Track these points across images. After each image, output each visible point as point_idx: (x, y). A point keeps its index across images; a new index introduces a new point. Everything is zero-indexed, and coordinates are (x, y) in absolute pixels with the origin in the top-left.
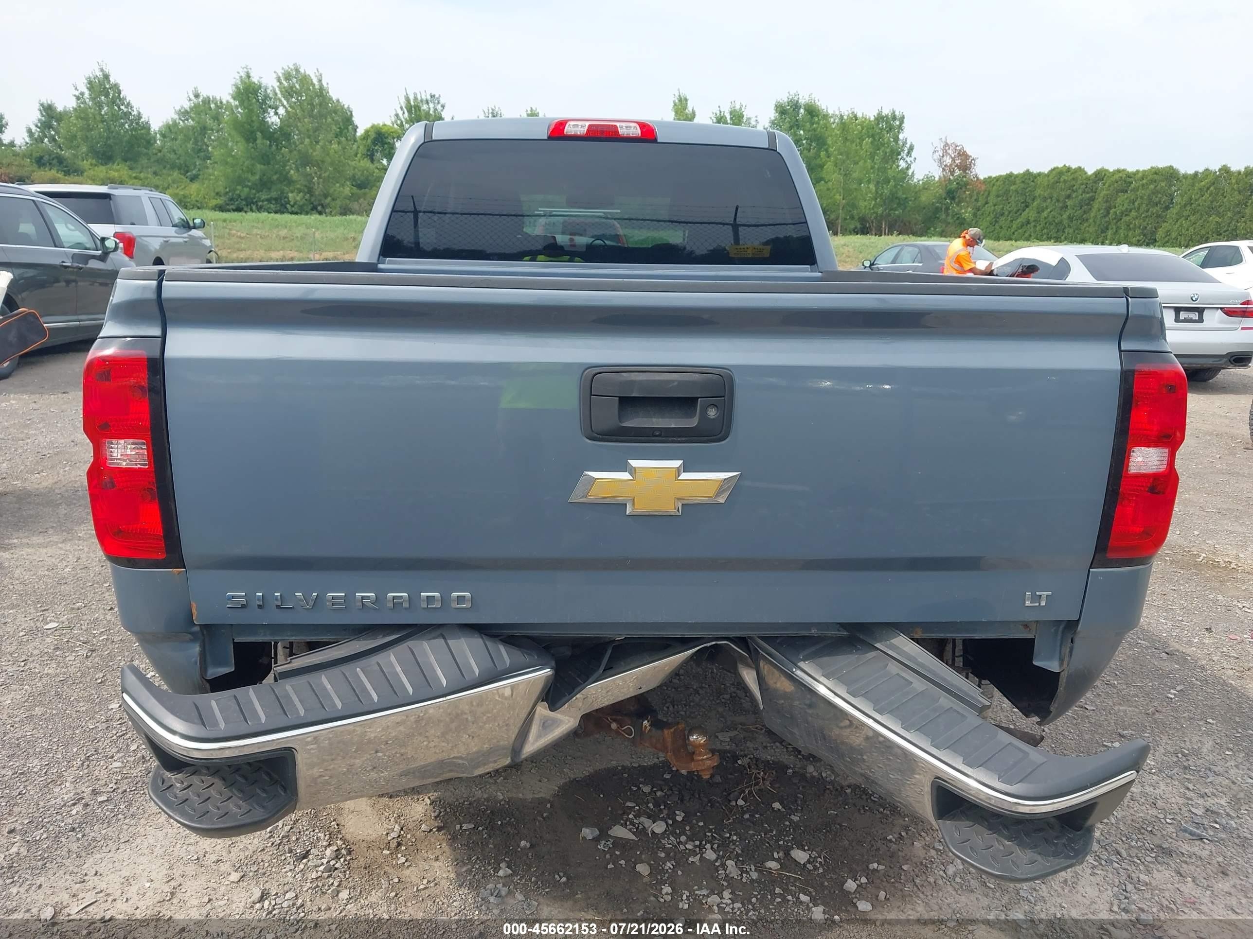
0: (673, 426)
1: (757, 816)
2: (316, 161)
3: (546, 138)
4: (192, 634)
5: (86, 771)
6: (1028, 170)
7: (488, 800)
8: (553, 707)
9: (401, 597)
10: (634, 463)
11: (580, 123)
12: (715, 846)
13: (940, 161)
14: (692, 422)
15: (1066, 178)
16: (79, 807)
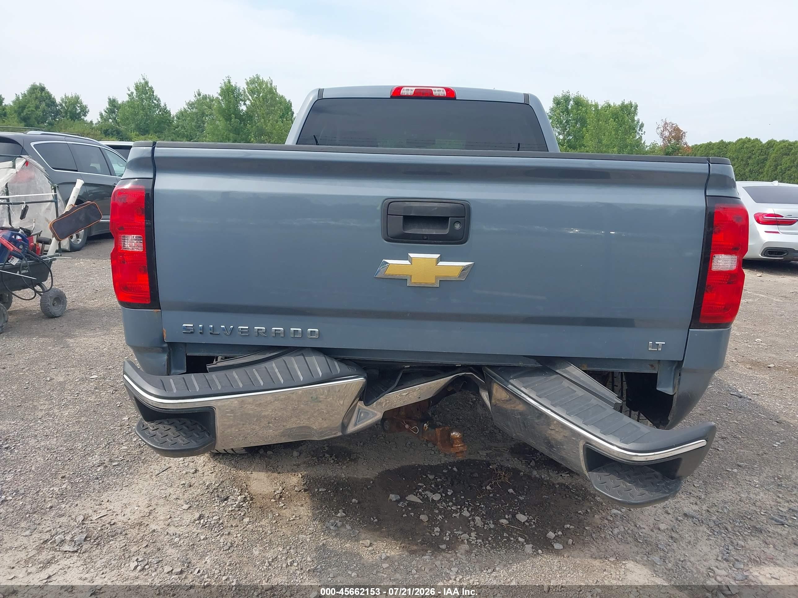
0: (434, 233)
1: (498, 495)
2: (268, 133)
3: (389, 97)
4: (163, 348)
5: (107, 450)
6: (722, 141)
7: (336, 477)
8: (367, 403)
9: (280, 330)
10: (412, 255)
11: (410, 88)
12: (470, 509)
13: (662, 134)
14: (446, 232)
15: (748, 146)
16: (102, 468)
